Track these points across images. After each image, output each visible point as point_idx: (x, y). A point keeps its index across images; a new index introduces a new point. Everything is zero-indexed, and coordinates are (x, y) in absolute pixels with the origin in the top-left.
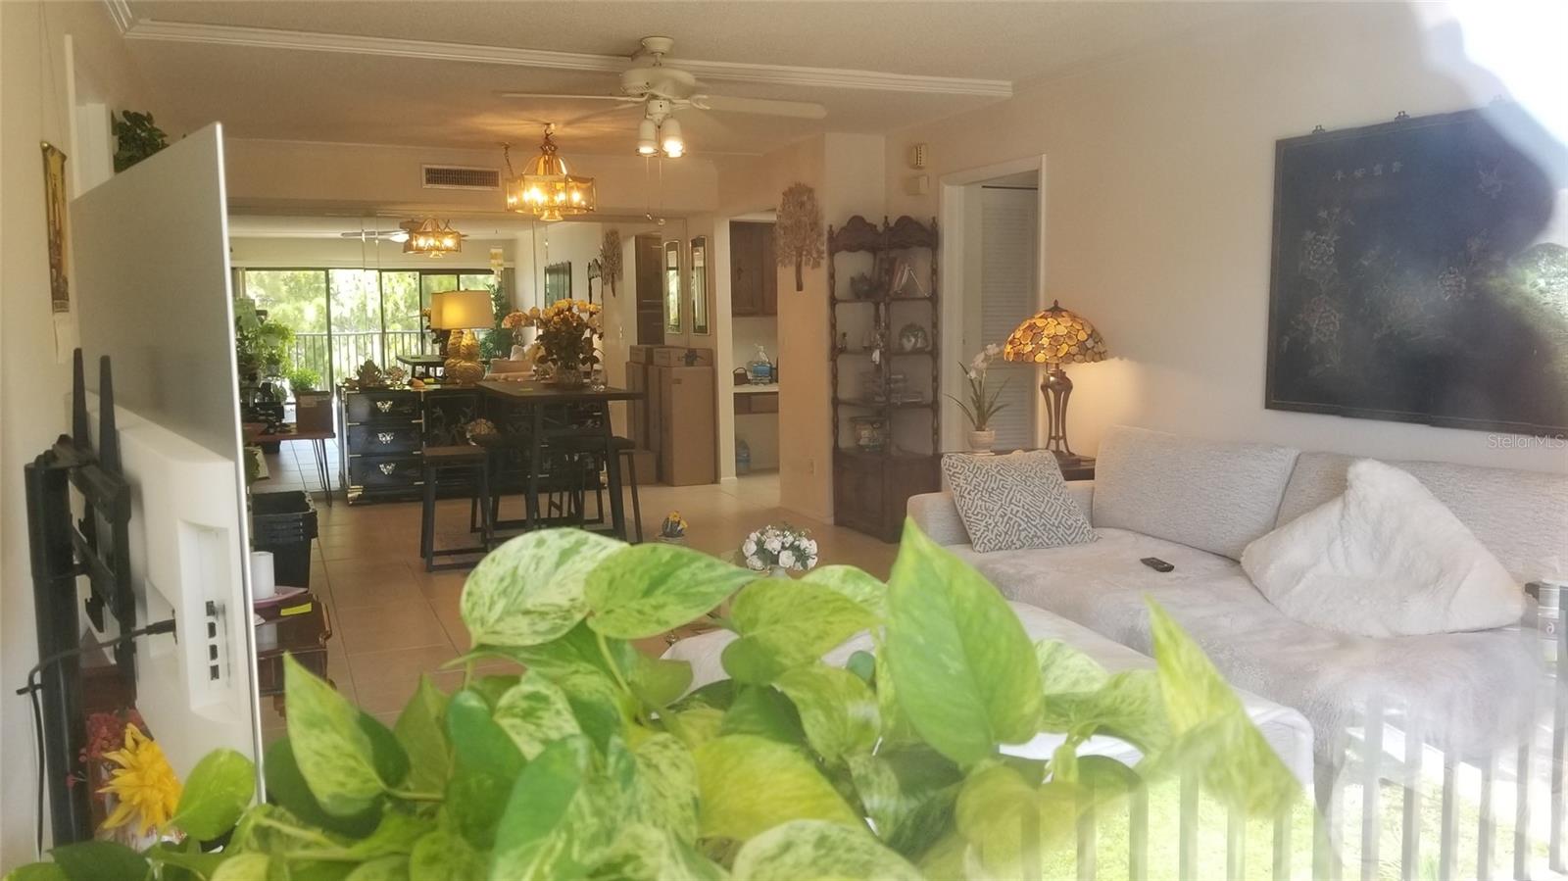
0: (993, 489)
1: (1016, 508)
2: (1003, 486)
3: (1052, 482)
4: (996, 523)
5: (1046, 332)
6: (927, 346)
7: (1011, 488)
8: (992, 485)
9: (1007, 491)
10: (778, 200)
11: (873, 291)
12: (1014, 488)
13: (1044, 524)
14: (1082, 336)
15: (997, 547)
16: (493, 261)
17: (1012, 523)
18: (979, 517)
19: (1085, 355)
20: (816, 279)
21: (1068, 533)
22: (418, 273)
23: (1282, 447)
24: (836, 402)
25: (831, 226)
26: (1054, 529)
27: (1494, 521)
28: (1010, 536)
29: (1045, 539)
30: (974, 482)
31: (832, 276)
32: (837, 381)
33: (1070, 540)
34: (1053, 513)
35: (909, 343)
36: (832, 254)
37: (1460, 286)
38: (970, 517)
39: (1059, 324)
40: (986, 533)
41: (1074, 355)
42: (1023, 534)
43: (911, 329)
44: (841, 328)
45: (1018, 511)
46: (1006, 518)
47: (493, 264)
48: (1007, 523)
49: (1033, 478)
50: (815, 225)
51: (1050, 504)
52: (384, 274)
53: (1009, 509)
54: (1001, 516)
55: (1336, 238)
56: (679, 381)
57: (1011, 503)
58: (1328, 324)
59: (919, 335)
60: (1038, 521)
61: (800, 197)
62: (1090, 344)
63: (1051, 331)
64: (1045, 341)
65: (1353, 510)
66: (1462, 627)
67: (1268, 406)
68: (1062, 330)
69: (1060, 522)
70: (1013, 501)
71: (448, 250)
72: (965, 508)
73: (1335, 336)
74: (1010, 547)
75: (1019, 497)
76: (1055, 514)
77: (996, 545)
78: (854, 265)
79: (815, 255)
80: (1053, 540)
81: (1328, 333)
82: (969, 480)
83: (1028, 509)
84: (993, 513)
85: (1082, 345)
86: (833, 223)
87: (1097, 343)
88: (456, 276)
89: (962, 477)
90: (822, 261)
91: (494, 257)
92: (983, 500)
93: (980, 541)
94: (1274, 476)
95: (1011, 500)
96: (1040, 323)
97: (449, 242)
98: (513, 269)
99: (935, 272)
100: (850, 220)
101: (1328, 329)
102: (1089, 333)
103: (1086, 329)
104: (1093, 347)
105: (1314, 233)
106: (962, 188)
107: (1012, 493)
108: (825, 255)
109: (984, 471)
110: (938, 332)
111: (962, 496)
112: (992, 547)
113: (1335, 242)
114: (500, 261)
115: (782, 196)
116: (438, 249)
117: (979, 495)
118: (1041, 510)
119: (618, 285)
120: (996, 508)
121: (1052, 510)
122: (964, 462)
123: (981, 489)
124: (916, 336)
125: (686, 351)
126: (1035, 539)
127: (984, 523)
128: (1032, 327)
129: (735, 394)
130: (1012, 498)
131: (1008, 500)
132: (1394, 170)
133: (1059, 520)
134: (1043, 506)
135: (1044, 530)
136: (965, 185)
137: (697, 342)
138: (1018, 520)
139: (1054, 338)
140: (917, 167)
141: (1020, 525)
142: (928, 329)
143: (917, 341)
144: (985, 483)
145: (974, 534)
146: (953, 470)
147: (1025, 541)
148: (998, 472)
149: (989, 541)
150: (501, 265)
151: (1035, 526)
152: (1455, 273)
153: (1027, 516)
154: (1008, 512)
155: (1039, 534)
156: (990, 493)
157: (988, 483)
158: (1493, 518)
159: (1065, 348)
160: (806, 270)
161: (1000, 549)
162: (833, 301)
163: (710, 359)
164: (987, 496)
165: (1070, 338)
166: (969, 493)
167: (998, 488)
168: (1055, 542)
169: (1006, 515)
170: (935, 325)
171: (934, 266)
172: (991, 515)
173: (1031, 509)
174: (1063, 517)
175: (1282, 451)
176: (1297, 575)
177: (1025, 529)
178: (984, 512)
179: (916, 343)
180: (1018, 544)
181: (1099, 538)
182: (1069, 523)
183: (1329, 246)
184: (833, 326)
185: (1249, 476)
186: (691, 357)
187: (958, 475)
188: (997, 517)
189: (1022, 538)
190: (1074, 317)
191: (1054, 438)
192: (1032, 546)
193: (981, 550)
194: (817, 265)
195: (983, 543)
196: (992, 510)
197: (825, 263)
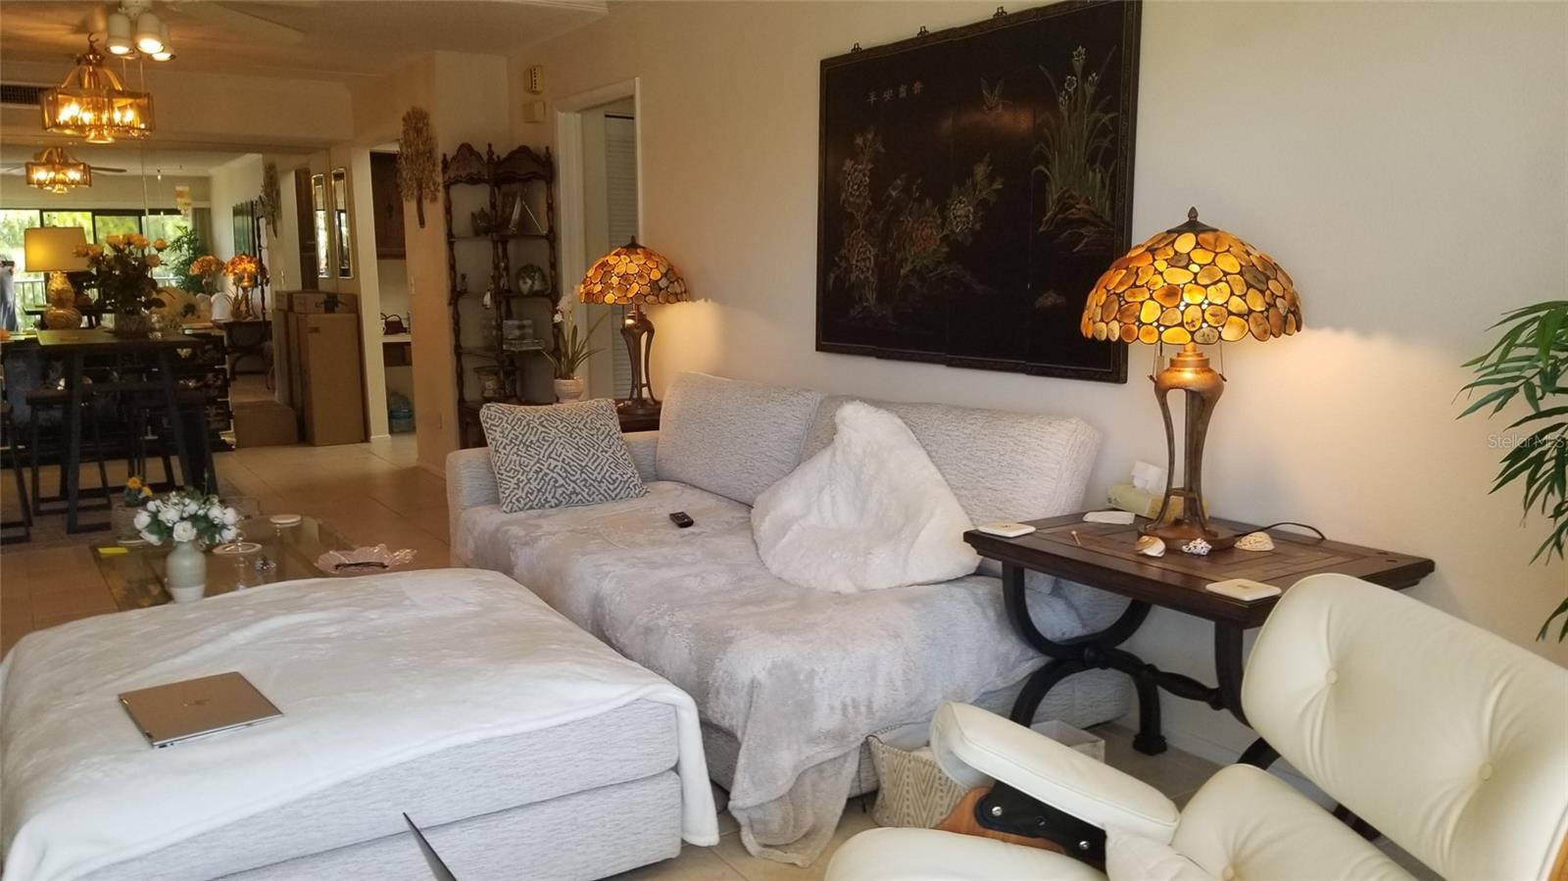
0: (531, 442)
1: (555, 463)
2: (544, 439)
3: (603, 433)
4: (529, 480)
5: (616, 271)
6: (547, 289)
7: (553, 441)
8: (532, 438)
9: (547, 444)
10: (399, 127)
11: (492, 226)
12: (557, 439)
13: (585, 480)
14: (655, 275)
15: (528, 506)
16: (179, 200)
17: (547, 479)
18: (511, 474)
19: (657, 296)
20: (435, 211)
21: (612, 487)
22: (89, 214)
23: (808, 391)
24: (459, 351)
25: (445, 155)
26: (596, 484)
27: (965, 465)
28: (544, 494)
29: (586, 496)
30: (511, 435)
31: (448, 210)
32: (459, 327)
33: (613, 496)
34: (596, 467)
35: (526, 286)
36: (447, 187)
37: (968, 217)
38: (502, 474)
39: (631, 261)
40: (516, 491)
41: (645, 296)
42: (560, 491)
43: (529, 270)
44: (460, 269)
45: (556, 466)
46: (541, 474)
47: (179, 204)
48: (542, 479)
49: (580, 430)
50: (430, 153)
51: (596, 457)
52: (45, 214)
53: (546, 465)
54: (536, 472)
55: (870, 167)
56: (316, 330)
57: (549, 457)
58: (864, 260)
59: (536, 277)
60: (577, 476)
61: (417, 123)
62: (663, 283)
63: (621, 269)
64: (615, 280)
65: (839, 457)
66: (920, 580)
67: (819, 348)
68: (633, 269)
69: (603, 477)
70: (553, 455)
71: (73, 182)
72: (498, 464)
73: (870, 272)
74: (543, 506)
75: (560, 450)
76: (600, 468)
77: (525, 505)
78: (472, 200)
79: (432, 188)
80: (594, 496)
81: (865, 269)
82: (506, 433)
83: (568, 464)
84: (527, 469)
85: (654, 284)
86: (446, 153)
87: (673, 283)
88: (137, 217)
89: (499, 429)
90: (438, 194)
91: (180, 195)
92: (518, 455)
93: (509, 500)
94: (800, 422)
95: (550, 454)
96: (612, 260)
97: (74, 175)
98: (209, 210)
99: (551, 208)
100: (459, 149)
101: (865, 266)
102: (664, 271)
103: (661, 267)
104: (667, 287)
105: (852, 162)
106: (579, 116)
107: (552, 446)
108: (441, 188)
109: (524, 423)
110: (556, 273)
111: (497, 451)
112: (521, 506)
113: (870, 170)
114: (188, 201)
115: (402, 123)
116: (64, 183)
117: (515, 450)
118: (583, 464)
119: (278, 224)
120: (532, 463)
121: (596, 464)
122: (503, 413)
123: (517, 443)
124: (532, 278)
125: (325, 296)
126: (573, 496)
127: (515, 481)
128: (604, 264)
129: (384, 344)
130: (552, 452)
131: (548, 452)
132: (915, 92)
133: (602, 474)
134: (587, 459)
135: (584, 485)
136: (578, 112)
137: (343, 286)
138: (555, 475)
139: (624, 277)
140: (532, 90)
141: (556, 481)
142: (547, 269)
143: (533, 283)
144: (523, 436)
145: (504, 493)
146: (490, 422)
147: (561, 499)
148: (541, 424)
149: (517, 500)
150: (189, 204)
151: (574, 482)
152: (964, 202)
153: (566, 471)
154: (544, 468)
155: (578, 490)
156: (528, 446)
157: (528, 434)
158: (964, 462)
159: (635, 288)
160: (426, 203)
161: (531, 508)
162: (451, 238)
163: (354, 305)
164: (524, 450)
165: (641, 276)
166: (504, 448)
167: (538, 441)
168: (597, 499)
169: (541, 470)
170: (554, 265)
171: (550, 201)
172: (524, 471)
173: (572, 463)
174: (607, 471)
175: (807, 394)
176: (785, 526)
177: (562, 485)
178: (518, 468)
179: (532, 286)
180: (553, 502)
181: (646, 492)
182: (614, 477)
183: (864, 175)
184: (452, 267)
185: (775, 423)
186: (331, 303)
187: (494, 428)
188: (531, 473)
189: (557, 495)
190: (649, 255)
191: (637, 386)
192: (569, 504)
193: (508, 510)
194: (434, 199)
195: (511, 502)
196: (526, 466)
197: (441, 195)
